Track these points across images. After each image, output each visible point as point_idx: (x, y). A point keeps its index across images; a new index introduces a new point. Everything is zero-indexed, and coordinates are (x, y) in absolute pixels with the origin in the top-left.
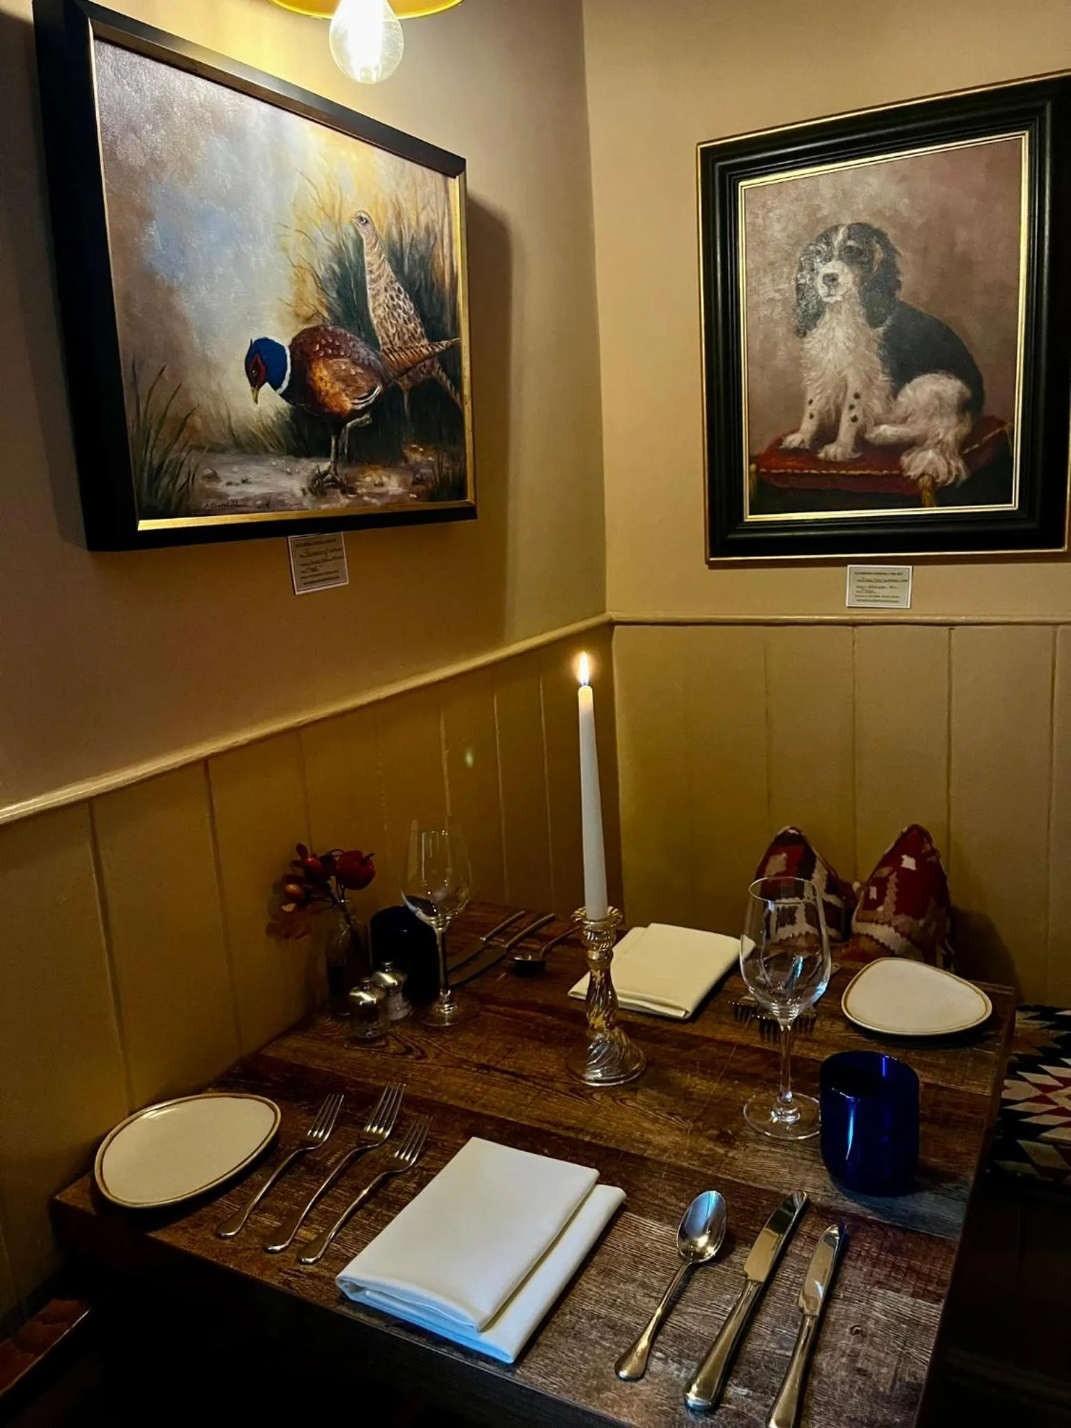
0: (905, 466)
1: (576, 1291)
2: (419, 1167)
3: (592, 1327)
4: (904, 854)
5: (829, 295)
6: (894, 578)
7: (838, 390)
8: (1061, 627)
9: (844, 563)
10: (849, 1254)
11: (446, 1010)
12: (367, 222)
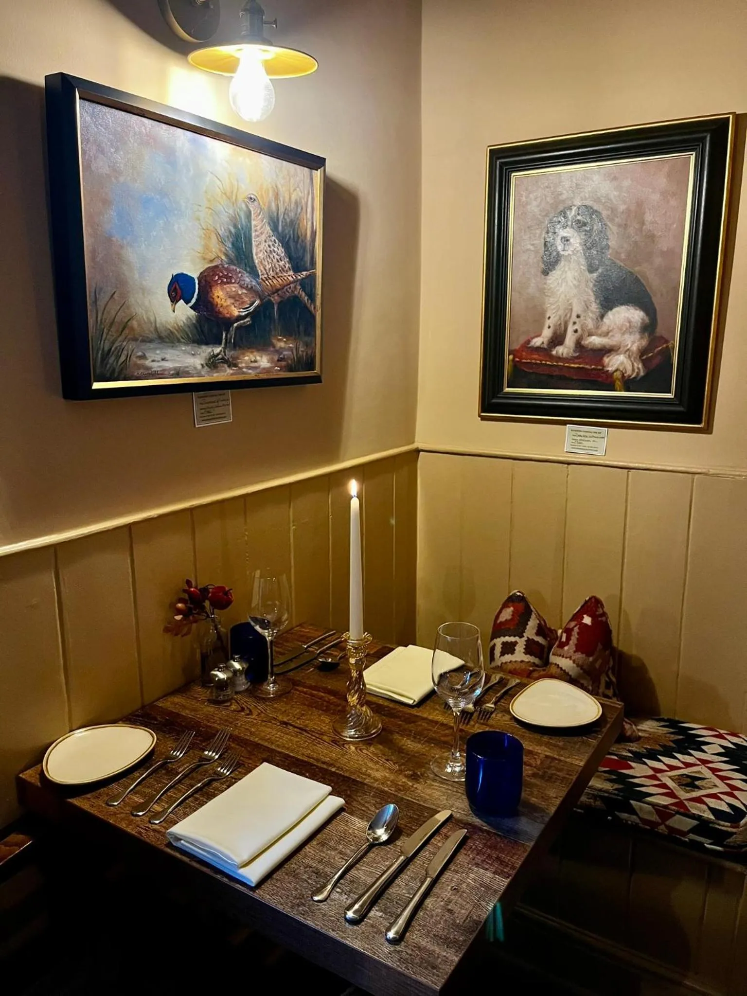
0: (605, 364)
1: (302, 852)
2: (231, 777)
3: (305, 872)
4: (585, 614)
5: (564, 250)
6: (596, 435)
7: (567, 311)
8: (697, 476)
9: (565, 423)
10: (465, 847)
11: (271, 688)
12: (254, 200)
